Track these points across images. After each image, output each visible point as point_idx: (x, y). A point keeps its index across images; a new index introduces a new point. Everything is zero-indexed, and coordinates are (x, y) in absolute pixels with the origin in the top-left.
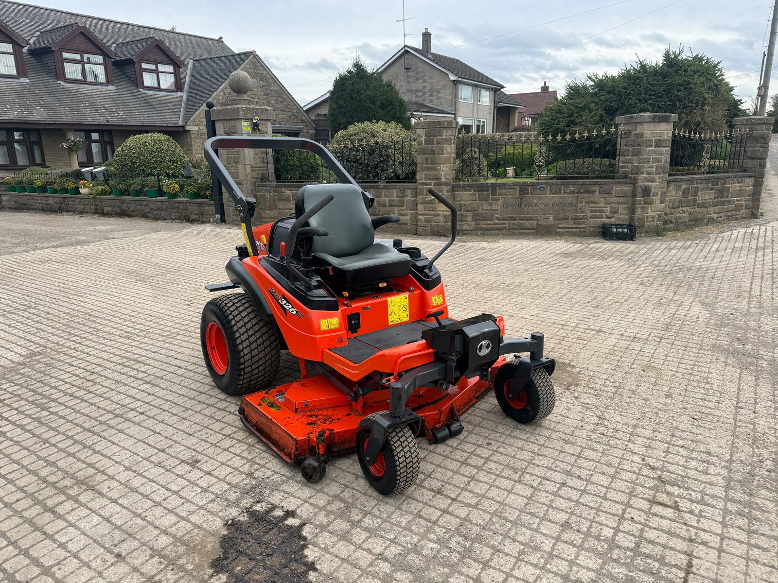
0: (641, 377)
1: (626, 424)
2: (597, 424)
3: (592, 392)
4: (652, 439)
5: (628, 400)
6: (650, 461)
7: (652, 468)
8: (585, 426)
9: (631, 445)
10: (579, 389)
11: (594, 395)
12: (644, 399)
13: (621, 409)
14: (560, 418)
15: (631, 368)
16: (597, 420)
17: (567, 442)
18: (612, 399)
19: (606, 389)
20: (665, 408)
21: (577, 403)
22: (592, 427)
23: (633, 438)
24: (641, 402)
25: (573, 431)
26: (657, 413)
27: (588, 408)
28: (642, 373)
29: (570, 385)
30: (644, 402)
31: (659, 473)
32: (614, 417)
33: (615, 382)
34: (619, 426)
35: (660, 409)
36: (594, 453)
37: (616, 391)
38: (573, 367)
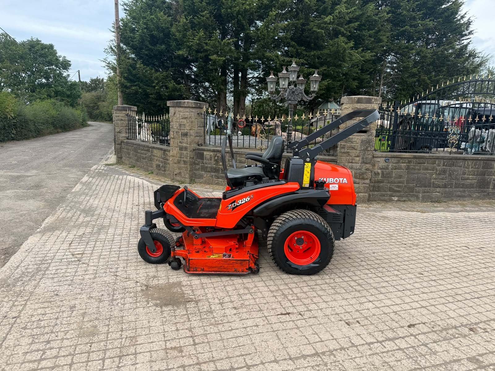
0: (97, 319)
1: (101, 277)
2: (117, 272)
3: (129, 290)
4: (84, 275)
5: (103, 293)
6: (85, 265)
7: (83, 263)
8: (122, 269)
9: (95, 268)
10: (139, 289)
11: (128, 288)
12: (92, 297)
13: (106, 285)
14: (138, 268)
15: (108, 325)
16: (118, 274)
17: (127, 260)
18: (114, 290)
19: (122, 296)
20: (77, 296)
21: (135, 279)
22: (119, 270)
23: (95, 271)
24: (94, 294)
25: (127, 265)
26: (82, 290)
27: (126, 278)
28: (96, 322)
29: (147, 289)
30: (91, 295)
31: (80, 263)
32: (109, 279)
33: (117, 304)
34: (104, 275)
35: (79, 294)
36: (112, 260)
37: (113, 296)
38: (156, 305)
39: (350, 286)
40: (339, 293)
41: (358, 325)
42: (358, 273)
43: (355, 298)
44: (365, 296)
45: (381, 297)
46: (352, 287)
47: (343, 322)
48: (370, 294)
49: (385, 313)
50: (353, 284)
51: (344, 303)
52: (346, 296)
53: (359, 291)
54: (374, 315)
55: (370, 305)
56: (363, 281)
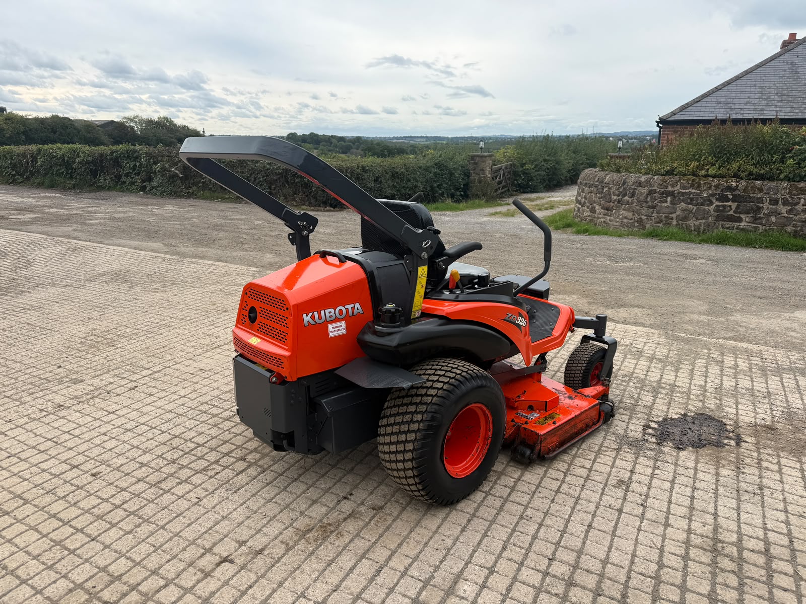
39: (216, 406)
40: (227, 392)
41: (192, 372)
42: (214, 432)
43: (205, 394)
44: (192, 400)
45: (169, 407)
46: (214, 406)
47: (207, 369)
48: (186, 405)
49: (164, 390)
50: (215, 411)
51: (215, 385)
52: (216, 393)
53: (202, 404)
54: (176, 385)
55: (182, 393)
56: (201, 420)
